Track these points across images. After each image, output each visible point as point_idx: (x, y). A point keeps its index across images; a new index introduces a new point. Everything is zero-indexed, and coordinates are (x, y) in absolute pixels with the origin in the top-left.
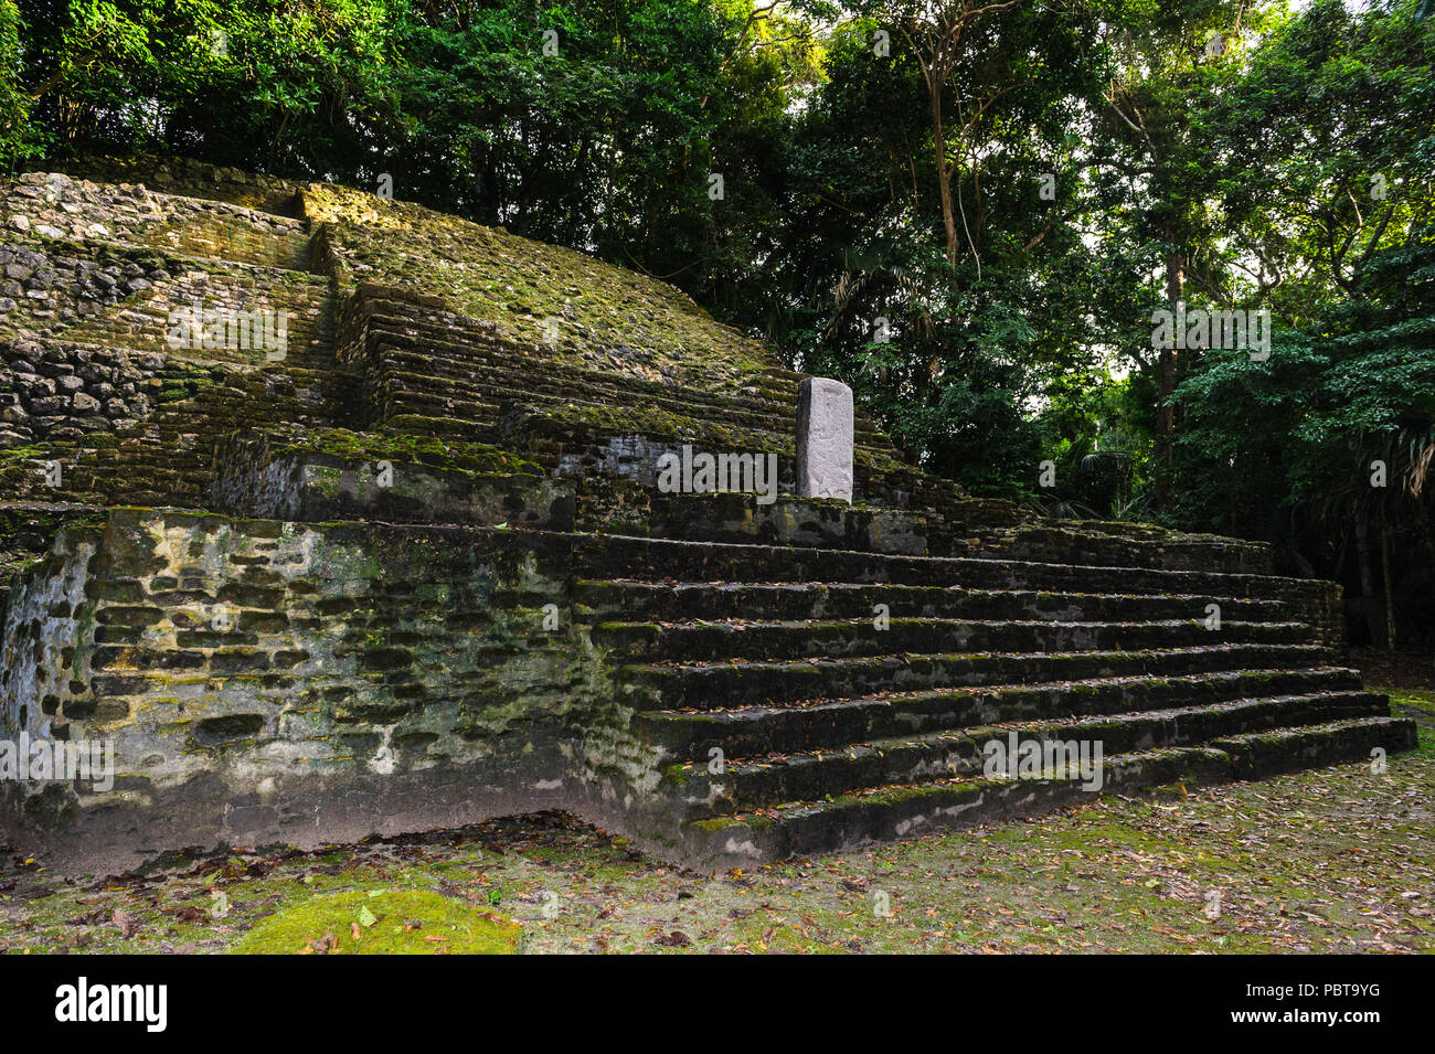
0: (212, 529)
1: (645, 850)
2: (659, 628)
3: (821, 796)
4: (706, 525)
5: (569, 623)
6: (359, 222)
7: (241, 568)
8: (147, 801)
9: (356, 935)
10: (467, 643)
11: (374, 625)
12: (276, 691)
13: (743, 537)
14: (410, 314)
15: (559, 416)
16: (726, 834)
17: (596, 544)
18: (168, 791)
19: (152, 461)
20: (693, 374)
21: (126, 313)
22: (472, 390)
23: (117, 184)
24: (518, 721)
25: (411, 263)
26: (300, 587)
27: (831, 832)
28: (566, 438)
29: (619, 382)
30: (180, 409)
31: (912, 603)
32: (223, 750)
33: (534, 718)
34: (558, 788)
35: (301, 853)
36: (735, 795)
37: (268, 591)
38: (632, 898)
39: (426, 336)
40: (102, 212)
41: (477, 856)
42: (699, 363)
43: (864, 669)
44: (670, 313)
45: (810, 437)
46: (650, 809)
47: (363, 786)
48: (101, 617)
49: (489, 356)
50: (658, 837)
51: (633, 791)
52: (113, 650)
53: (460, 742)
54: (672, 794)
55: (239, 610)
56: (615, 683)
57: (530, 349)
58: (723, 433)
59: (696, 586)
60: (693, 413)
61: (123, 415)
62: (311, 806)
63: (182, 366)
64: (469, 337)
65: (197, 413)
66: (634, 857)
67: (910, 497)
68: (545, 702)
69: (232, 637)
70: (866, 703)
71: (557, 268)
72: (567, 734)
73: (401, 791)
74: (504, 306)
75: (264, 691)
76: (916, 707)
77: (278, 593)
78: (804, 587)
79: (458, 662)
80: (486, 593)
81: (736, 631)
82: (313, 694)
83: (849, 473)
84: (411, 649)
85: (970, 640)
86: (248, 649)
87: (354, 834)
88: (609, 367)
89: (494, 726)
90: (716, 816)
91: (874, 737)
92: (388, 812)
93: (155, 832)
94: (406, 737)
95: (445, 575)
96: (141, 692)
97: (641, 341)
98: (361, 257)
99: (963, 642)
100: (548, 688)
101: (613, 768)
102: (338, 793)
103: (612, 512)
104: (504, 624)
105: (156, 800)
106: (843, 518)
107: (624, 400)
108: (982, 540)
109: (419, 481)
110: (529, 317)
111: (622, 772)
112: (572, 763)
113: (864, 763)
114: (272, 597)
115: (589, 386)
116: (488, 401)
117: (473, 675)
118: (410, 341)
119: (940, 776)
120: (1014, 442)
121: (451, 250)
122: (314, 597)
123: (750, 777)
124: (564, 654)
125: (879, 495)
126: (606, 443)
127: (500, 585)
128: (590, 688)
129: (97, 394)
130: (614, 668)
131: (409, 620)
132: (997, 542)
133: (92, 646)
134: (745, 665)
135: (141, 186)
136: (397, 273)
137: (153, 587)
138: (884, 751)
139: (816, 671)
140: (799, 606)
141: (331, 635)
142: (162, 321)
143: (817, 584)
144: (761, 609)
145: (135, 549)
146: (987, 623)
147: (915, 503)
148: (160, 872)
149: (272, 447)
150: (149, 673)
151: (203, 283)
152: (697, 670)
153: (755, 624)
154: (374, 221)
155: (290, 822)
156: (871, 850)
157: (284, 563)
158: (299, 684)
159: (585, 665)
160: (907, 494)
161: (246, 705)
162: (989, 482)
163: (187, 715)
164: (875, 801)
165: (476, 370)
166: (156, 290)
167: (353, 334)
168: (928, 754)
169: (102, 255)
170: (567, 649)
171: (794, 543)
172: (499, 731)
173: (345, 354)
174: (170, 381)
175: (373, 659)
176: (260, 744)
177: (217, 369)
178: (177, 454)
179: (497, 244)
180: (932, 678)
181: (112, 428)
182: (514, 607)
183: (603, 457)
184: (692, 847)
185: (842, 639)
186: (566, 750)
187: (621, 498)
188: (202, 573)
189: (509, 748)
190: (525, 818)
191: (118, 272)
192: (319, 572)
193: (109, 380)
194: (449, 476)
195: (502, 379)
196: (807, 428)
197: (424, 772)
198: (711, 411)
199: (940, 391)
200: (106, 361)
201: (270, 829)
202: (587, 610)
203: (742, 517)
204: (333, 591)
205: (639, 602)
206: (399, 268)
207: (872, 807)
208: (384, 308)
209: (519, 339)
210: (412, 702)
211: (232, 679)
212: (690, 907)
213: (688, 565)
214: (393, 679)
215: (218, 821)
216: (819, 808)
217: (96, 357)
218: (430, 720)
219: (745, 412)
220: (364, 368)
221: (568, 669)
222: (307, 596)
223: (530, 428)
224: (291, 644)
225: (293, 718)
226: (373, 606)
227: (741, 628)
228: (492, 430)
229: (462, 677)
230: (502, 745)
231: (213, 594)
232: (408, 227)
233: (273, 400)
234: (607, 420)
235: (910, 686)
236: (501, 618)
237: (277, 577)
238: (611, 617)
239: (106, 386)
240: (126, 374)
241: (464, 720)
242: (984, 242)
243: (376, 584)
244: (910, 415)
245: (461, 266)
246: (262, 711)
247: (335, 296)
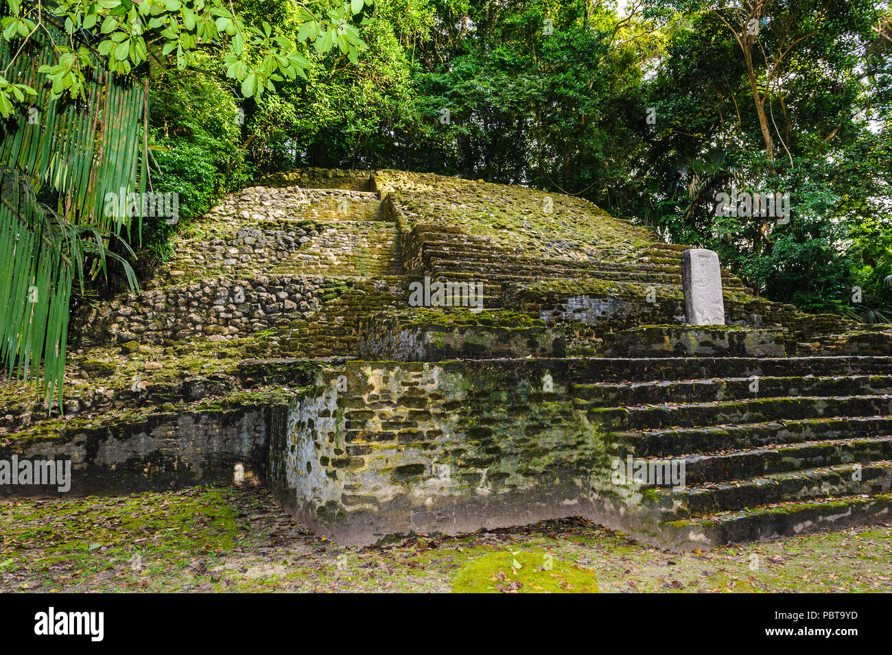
0: (391, 369)
1: (637, 539)
2: (627, 410)
3: (742, 508)
4: (640, 347)
5: (572, 409)
6: (405, 189)
7: (406, 388)
8: (376, 509)
9: (515, 573)
10: (519, 423)
11: (472, 415)
12: (429, 452)
13: (664, 353)
14: (443, 238)
15: (537, 289)
16: (686, 530)
17: (582, 363)
18: (385, 504)
19: (324, 333)
20: (606, 253)
21: (300, 255)
22: (483, 278)
23: (285, 187)
24: (551, 466)
25: (437, 209)
26: (435, 397)
27: (752, 529)
28: (542, 301)
29: (564, 264)
30: (335, 304)
31: (781, 387)
32: (408, 483)
33: (558, 464)
34: (575, 504)
35: (450, 537)
36: (688, 507)
37: (420, 399)
38: (639, 564)
39: (454, 250)
40: (281, 204)
41: (542, 540)
42: (609, 246)
43: (756, 431)
44: (586, 217)
45: (693, 286)
46: (637, 515)
47: (475, 502)
48: (347, 416)
49: (489, 258)
50: (644, 531)
51: (624, 505)
52: (355, 432)
53: (521, 478)
54: (651, 506)
55: (408, 410)
56: (606, 443)
57: (510, 250)
58: (635, 289)
59: (644, 384)
60: (611, 277)
61: (307, 310)
62: (451, 512)
63: (332, 281)
64: (477, 248)
65: (343, 305)
66: (632, 543)
67: (763, 318)
68: (564, 455)
69: (407, 424)
70: (762, 452)
71: (516, 199)
72: (578, 473)
73: (494, 506)
74: (490, 225)
75: (423, 452)
76: (796, 454)
77: (424, 400)
78: (710, 382)
79: (516, 434)
80: (526, 395)
81: (673, 410)
82: (446, 452)
83: (721, 307)
84: (491, 427)
85: (825, 409)
86: (414, 430)
87: (473, 528)
88: (556, 255)
89: (540, 469)
90: (680, 519)
91: (769, 472)
92: (488, 516)
93: (381, 525)
94: (494, 475)
95: (504, 386)
96: (369, 453)
97: (572, 237)
98: (410, 209)
99: (821, 411)
100: (565, 447)
101: (610, 492)
102: (463, 505)
103: (573, 342)
104: (537, 412)
105: (380, 508)
106: (726, 337)
107: (568, 274)
108: (821, 343)
109: (482, 335)
110: (505, 231)
111: (616, 494)
112: (583, 489)
113: (767, 489)
114: (422, 402)
115: (548, 268)
116: (493, 283)
117: (524, 440)
118: (446, 254)
119: (818, 496)
120: (831, 273)
121: (456, 197)
122: (441, 402)
123: (696, 497)
124: (571, 427)
125: (741, 318)
126: (566, 302)
127: (533, 390)
128: (590, 446)
129: (294, 300)
130: (604, 434)
131: (489, 411)
132: (833, 344)
133: (344, 431)
134: (681, 430)
135: (297, 187)
136: (431, 216)
137: (369, 400)
138: (778, 481)
139: (727, 433)
140: (708, 393)
141: (451, 421)
142: (317, 257)
143: (718, 380)
144: (685, 396)
145: (359, 381)
146: (836, 398)
147: (767, 321)
148: (386, 545)
149: (401, 323)
150: (371, 444)
151: (335, 235)
152: (653, 434)
153: (684, 405)
154: (413, 187)
155: (442, 521)
156: (780, 541)
157: (425, 384)
158: (440, 447)
159: (585, 433)
160: (760, 316)
161: (416, 459)
162: (814, 301)
163: (390, 465)
164: (778, 511)
165: (483, 266)
166: (313, 241)
167: (413, 253)
168: (809, 483)
169: (286, 227)
170: (573, 425)
171: (697, 354)
172: (541, 471)
173: (409, 265)
174: (328, 289)
175: (474, 433)
176: (424, 479)
177: (349, 281)
178: (336, 328)
179: (480, 190)
180: (803, 435)
181: (303, 317)
182: (542, 402)
183: (565, 310)
184: (668, 537)
185: (739, 413)
186: (578, 482)
187: (577, 333)
188: (389, 392)
189: (547, 481)
190: (560, 520)
191: (294, 234)
192: (443, 387)
193: (299, 292)
194: (498, 331)
195: (498, 270)
196: (690, 281)
197: (504, 494)
198: (622, 275)
199: (772, 245)
200: (297, 282)
201: (433, 524)
202: (583, 402)
203: (662, 341)
204: (450, 398)
205: (612, 396)
206: (431, 213)
207: (776, 515)
208: (430, 237)
209: (502, 245)
210: (494, 456)
211: (408, 446)
212: (677, 569)
213: (637, 372)
214: (484, 443)
215: (408, 519)
216: (742, 515)
217: (292, 281)
218: (505, 466)
219: (643, 273)
220: (423, 271)
221: (574, 436)
222: (438, 401)
223: (521, 298)
224: (433, 426)
225: (438, 465)
226: (470, 405)
227: (675, 408)
228: (497, 300)
229: (519, 442)
230: (543, 480)
231: (395, 402)
232: (431, 188)
233: (379, 294)
234: (565, 288)
235: (789, 441)
236: (535, 408)
237: (423, 392)
238: (597, 405)
239: (298, 295)
240: (307, 288)
241: (522, 465)
242: (792, 141)
243: (470, 393)
244: (751, 262)
245: (463, 206)
246: (423, 462)
247: (400, 233)
